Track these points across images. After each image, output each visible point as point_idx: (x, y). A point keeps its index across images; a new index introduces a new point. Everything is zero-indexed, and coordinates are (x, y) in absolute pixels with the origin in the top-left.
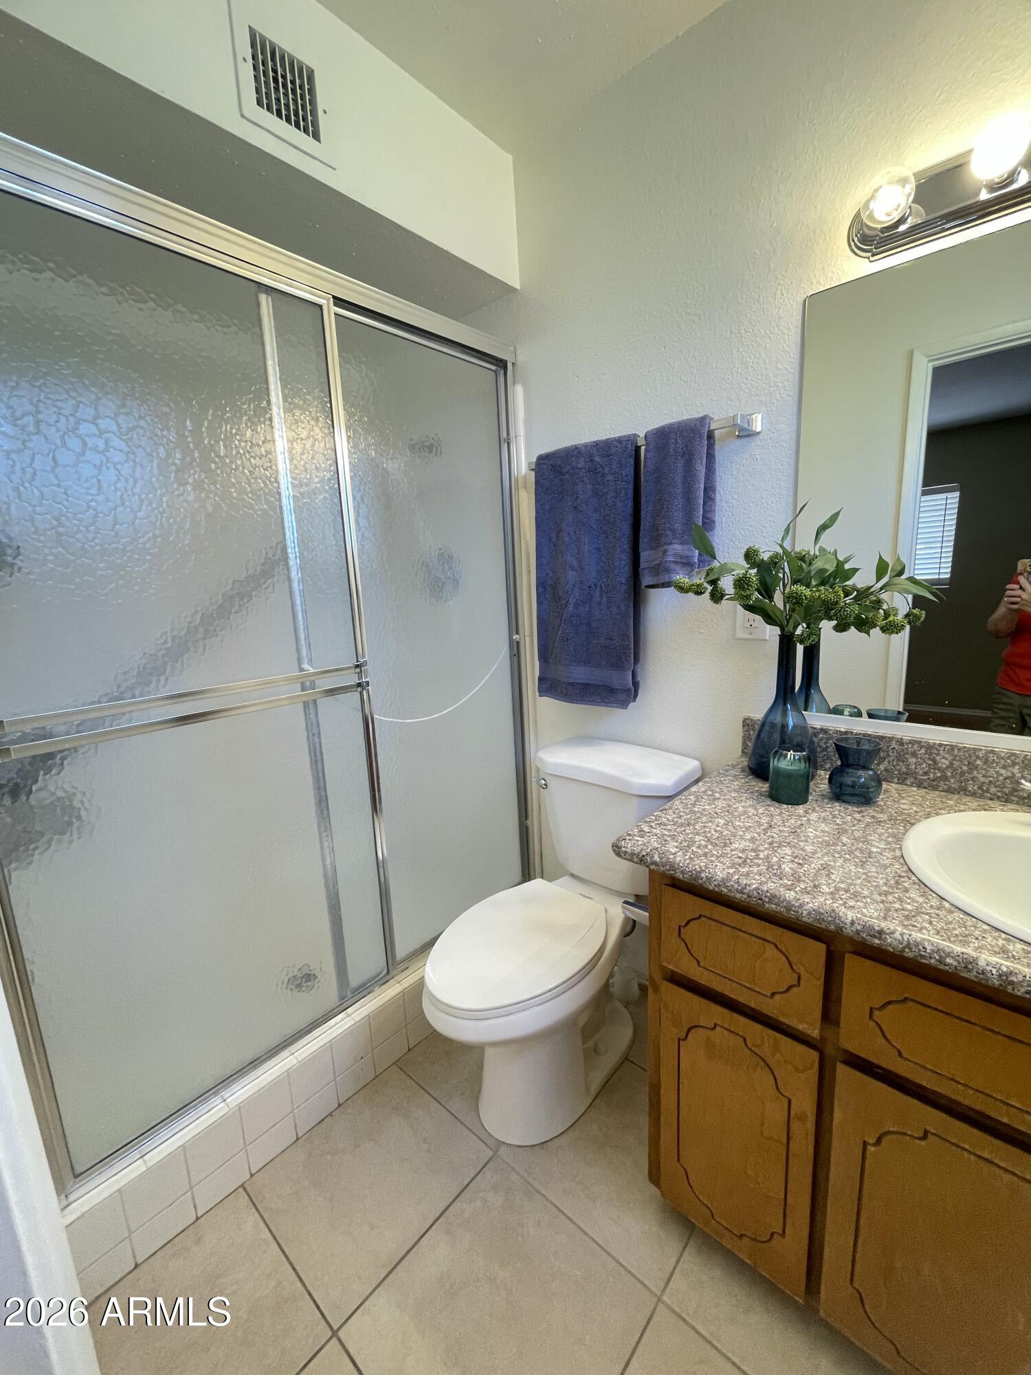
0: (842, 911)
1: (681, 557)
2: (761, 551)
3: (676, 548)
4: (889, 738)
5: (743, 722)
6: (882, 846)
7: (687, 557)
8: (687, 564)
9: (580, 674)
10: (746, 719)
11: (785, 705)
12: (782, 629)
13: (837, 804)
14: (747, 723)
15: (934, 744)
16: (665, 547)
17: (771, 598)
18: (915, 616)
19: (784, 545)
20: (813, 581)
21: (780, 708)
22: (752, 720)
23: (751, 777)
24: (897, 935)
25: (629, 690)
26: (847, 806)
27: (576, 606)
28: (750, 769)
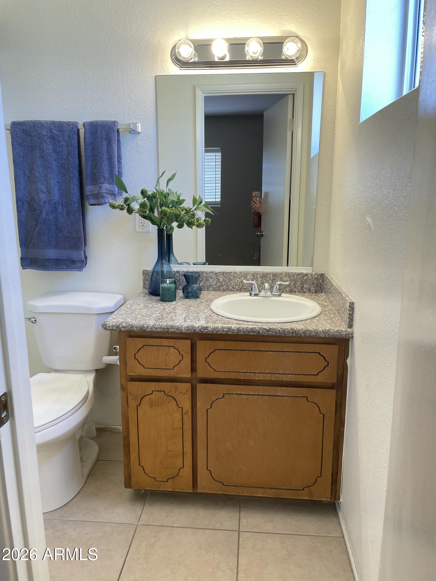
0: (195, 325)
1: (109, 190)
2: (148, 191)
3: (106, 186)
4: (202, 272)
5: (143, 272)
6: (204, 308)
7: (112, 191)
8: (113, 195)
9: (51, 253)
10: (144, 271)
11: (162, 260)
12: (159, 227)
13: (187, 299)
14: (145, 273)
15: (218, 272)
16: (101, 185)
17: (153, 212)
18: (208, 221)
19: (157, 189)
20: (170, 205)
21: (160, 264)
22: (147, 271)
23: (150, 296)
24: (211, 327)
25: (83, 261)
26: (190, 299)
27: (47, 214)
28: (149, 292)
